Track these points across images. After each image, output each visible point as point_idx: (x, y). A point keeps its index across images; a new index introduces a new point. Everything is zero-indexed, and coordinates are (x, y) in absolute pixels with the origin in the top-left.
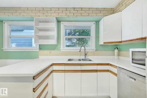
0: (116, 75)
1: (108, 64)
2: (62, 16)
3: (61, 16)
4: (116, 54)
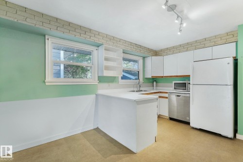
4: (155, 85)
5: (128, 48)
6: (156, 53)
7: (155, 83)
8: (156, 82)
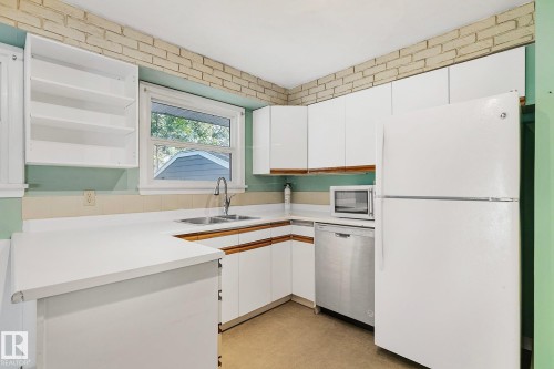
0: (310, 240)
1: (288, 223)
2: (166, 71)
3: (161, 69)
4: (287, 198)
5: (163, 63)
6: (287, 97)
7: (287, 191)
8: (293, 189)
